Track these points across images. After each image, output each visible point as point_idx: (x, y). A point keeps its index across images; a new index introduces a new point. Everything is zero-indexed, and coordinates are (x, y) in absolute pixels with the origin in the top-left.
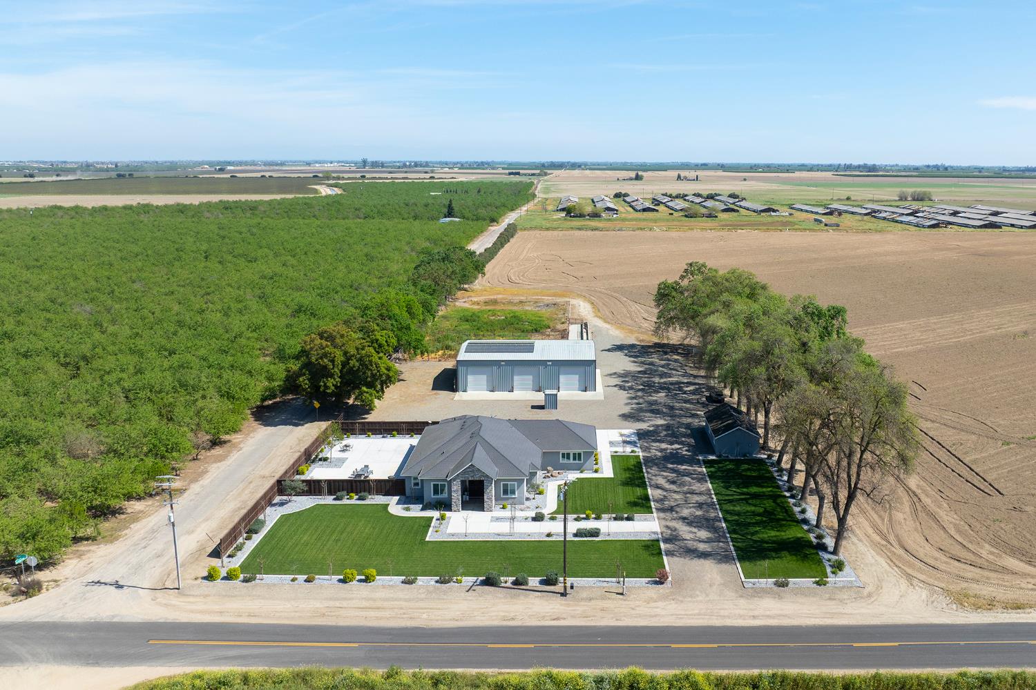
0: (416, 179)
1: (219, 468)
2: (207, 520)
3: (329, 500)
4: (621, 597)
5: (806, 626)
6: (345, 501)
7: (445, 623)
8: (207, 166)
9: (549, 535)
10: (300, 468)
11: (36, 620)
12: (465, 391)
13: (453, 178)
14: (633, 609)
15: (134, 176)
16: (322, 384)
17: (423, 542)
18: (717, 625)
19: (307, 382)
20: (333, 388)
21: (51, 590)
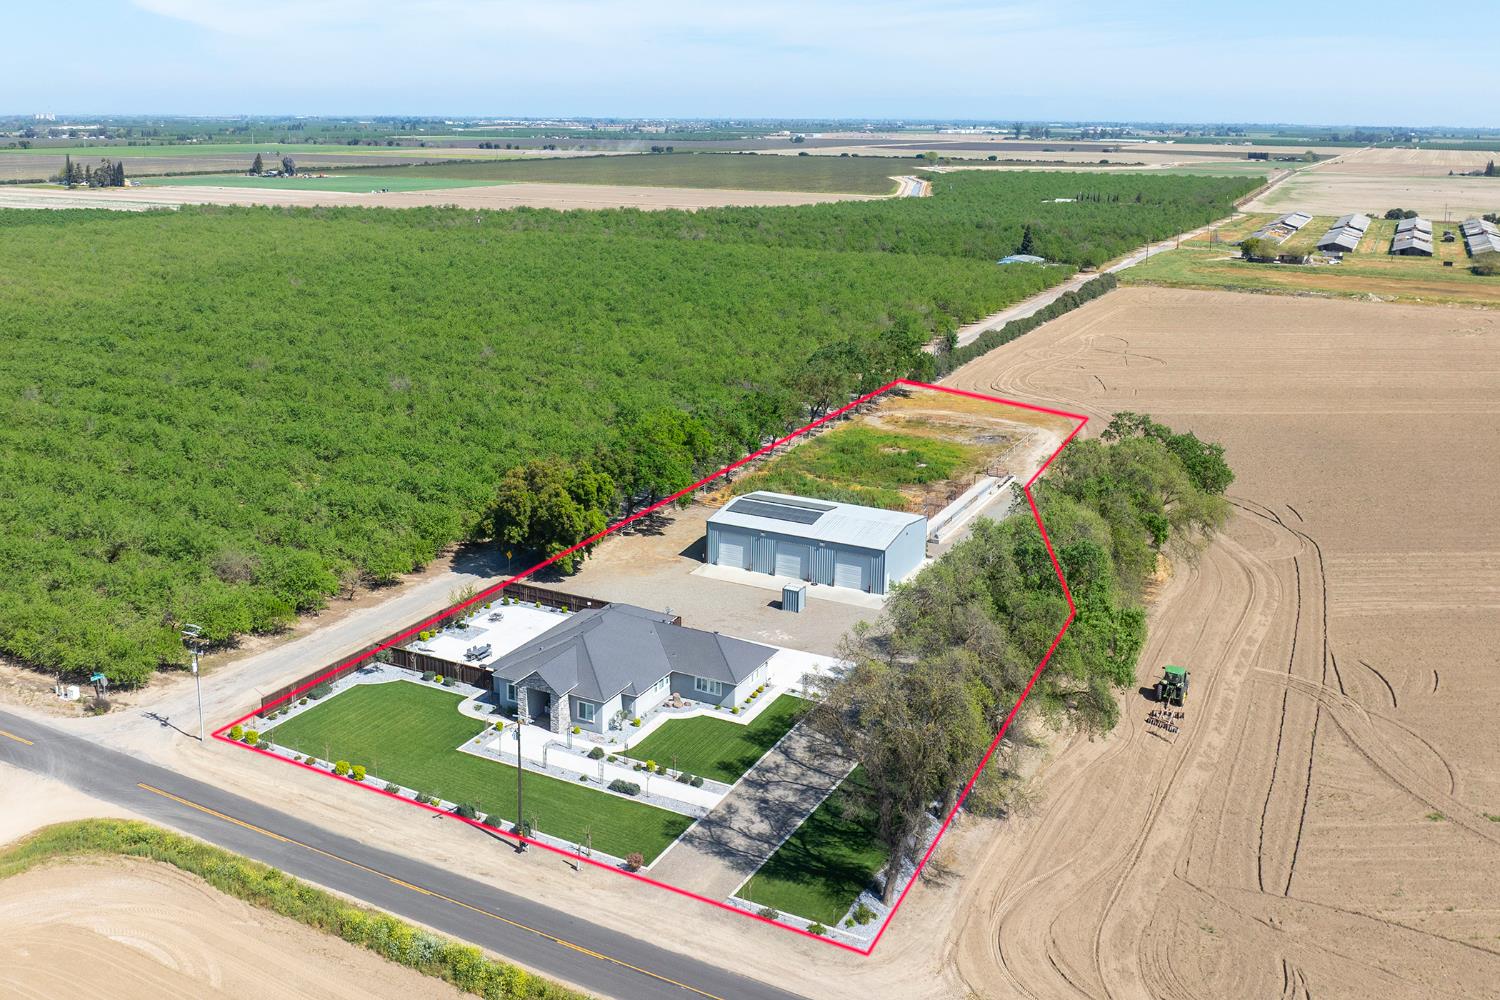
0: (1077, 164)
1: (360, 614)
2: (292, 673)
3: (415, 677)
4: (573, 871)
5: (732, 973)
6: (431, 684)
7: (382, 843)
8: (788, 133)
9: (583, 779)
10: (422, 634)
11: (84, 738)
12: (715, 563)
13: (1139, 164)
14: (570, 889)
15: (675, 150)
16: (506, 531)
17: (453, 750)
18: (636, 937)
19: (491, 526)
20: (520, 539)
21: (117, 713)
